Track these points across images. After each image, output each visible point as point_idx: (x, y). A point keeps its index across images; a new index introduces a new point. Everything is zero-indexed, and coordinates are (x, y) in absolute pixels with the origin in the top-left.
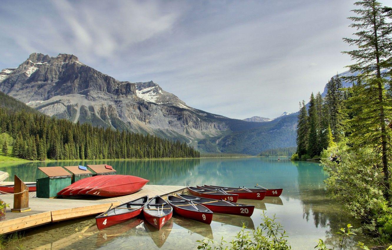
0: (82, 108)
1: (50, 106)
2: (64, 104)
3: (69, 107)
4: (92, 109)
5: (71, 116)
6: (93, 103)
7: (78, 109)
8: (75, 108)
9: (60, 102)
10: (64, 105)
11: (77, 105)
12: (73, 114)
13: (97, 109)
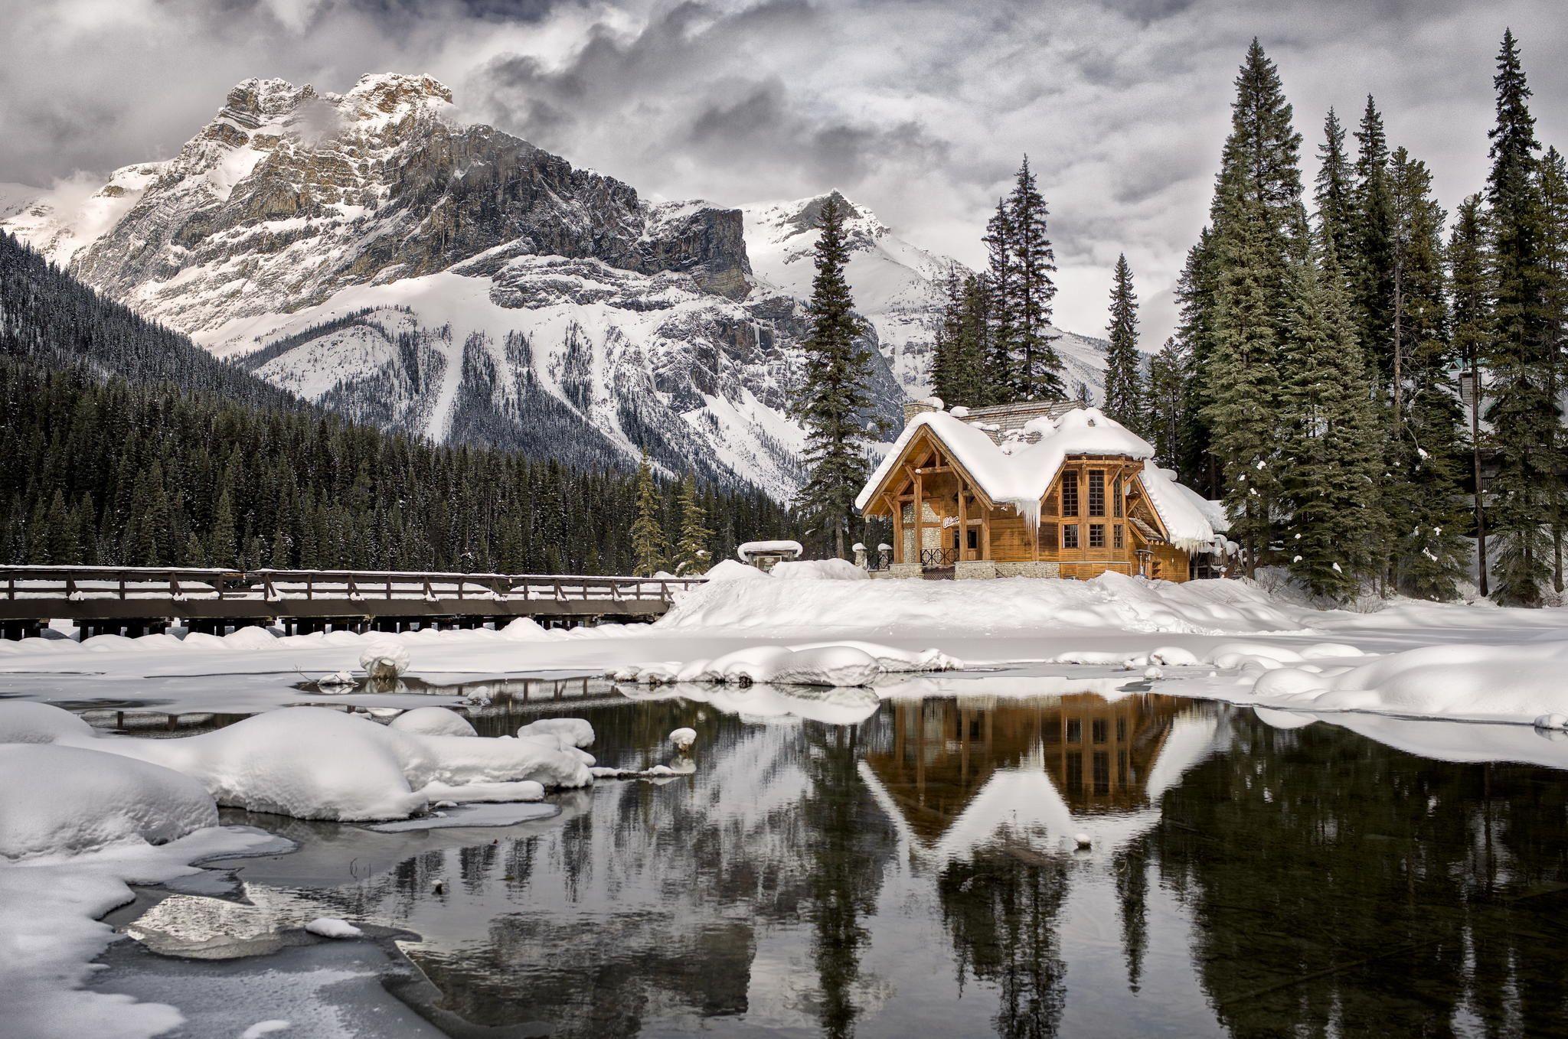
0: (474, 345)
1: (315, 342)
2: (382, 330)
3: (408, 346)
4: (521, 349)
5: (417, 391)
6: (522, 320)
7: (453, 354)
8: (439, 346)
9: (369, 318)
10: (384, 335)
11: (445, 333)
12: (428, 376)
13: (548, 349)
